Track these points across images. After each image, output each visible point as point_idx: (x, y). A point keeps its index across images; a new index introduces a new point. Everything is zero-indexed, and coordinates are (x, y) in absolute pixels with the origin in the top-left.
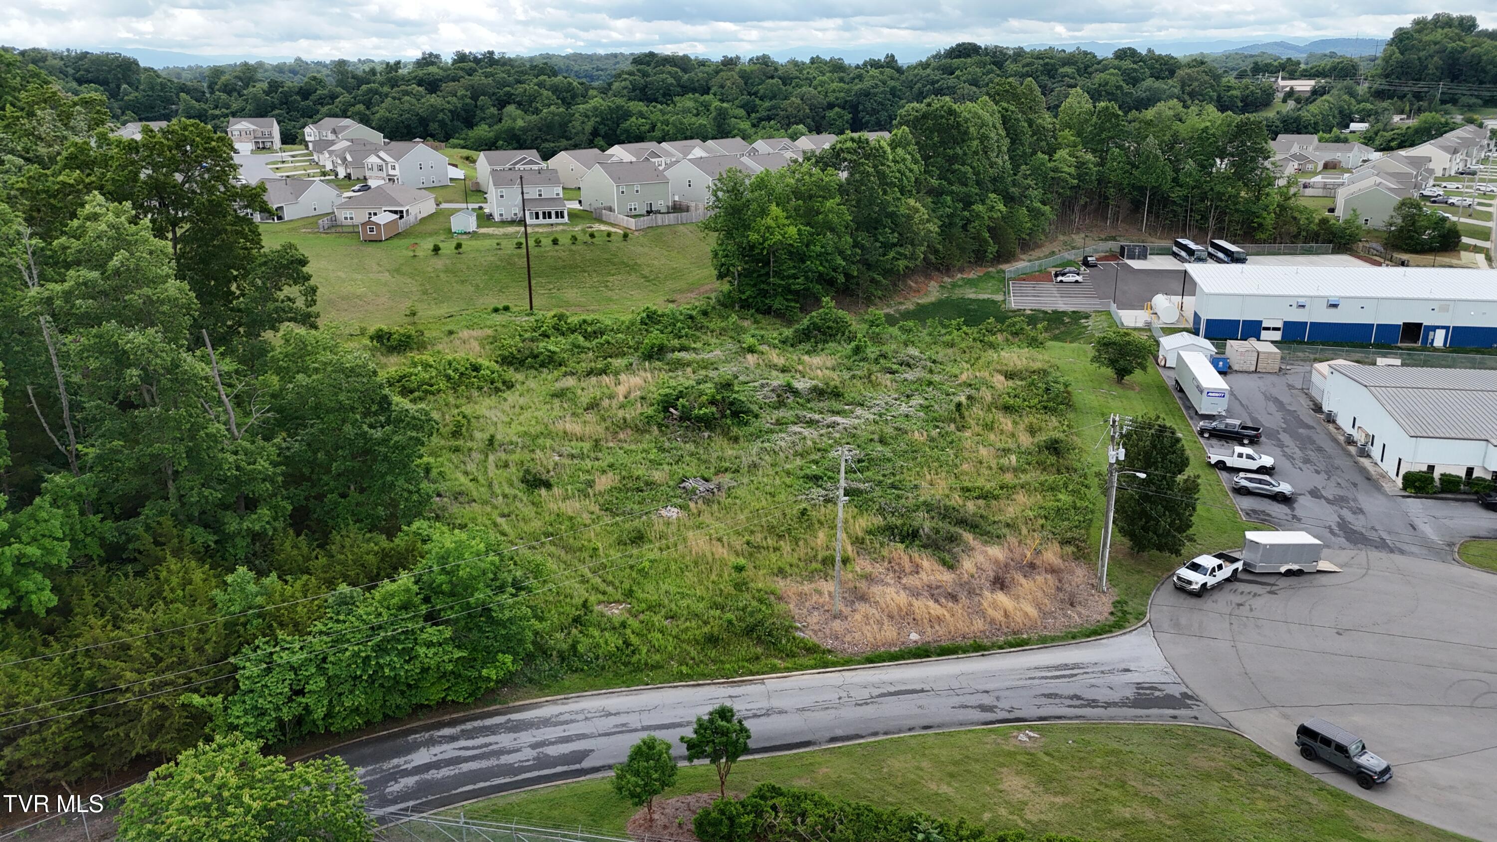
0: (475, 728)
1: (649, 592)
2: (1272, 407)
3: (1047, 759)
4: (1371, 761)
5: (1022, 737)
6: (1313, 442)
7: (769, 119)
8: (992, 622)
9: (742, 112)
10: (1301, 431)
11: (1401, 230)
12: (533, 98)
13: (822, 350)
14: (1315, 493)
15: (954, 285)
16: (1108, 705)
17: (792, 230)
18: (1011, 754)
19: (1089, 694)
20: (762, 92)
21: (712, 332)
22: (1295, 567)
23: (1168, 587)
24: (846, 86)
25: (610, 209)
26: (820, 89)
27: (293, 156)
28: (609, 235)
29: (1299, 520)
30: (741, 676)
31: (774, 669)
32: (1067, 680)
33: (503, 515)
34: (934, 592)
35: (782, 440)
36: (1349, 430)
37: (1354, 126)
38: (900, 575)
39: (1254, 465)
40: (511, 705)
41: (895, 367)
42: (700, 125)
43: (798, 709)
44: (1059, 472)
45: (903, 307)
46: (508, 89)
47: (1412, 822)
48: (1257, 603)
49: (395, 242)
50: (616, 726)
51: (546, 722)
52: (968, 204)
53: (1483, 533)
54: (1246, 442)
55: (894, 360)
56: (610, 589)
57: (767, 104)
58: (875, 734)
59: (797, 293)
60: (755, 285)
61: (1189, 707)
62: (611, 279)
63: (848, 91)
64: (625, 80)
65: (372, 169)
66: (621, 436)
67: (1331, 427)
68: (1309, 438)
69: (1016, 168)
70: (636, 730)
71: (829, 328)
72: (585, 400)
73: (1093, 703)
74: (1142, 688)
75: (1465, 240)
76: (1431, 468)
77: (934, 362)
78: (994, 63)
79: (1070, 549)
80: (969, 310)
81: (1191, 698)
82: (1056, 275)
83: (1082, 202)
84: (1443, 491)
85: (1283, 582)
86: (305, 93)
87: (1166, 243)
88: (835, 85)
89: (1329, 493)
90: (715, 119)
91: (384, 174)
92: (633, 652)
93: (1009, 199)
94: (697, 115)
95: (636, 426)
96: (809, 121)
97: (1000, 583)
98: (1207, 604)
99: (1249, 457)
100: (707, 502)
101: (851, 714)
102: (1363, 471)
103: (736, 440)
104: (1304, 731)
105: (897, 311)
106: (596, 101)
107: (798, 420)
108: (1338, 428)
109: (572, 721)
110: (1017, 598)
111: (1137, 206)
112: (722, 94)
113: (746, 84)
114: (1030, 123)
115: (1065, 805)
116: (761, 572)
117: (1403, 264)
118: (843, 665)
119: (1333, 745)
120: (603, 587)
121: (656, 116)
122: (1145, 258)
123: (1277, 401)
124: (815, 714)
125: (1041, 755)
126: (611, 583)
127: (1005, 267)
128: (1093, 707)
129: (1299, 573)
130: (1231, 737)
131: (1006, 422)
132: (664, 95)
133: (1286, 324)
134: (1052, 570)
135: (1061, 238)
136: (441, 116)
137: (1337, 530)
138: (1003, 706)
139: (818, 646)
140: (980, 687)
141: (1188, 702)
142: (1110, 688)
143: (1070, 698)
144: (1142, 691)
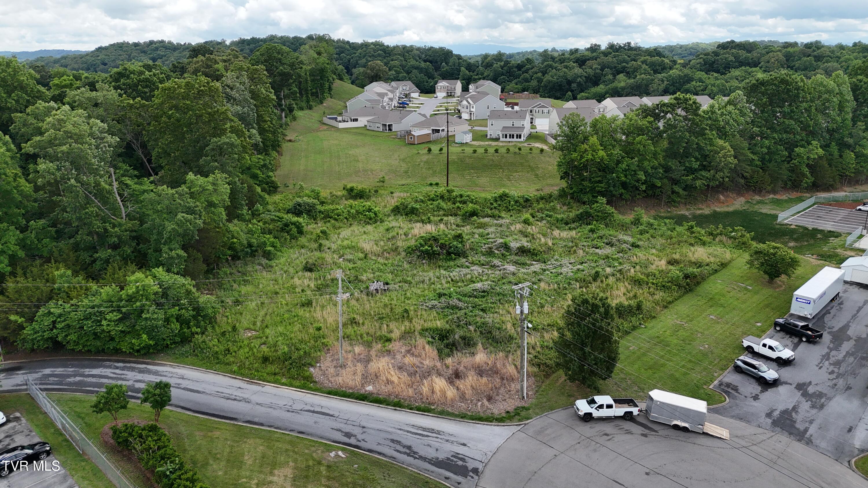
0: (130, 366)
3: (324, 468)
5: (333, 454)
8: (420, 393)
12: (636, 70)
14: (801, 387)
16: (421, 458)
18: (311, 459)
19: (418, 449)
22: (683, 425)
32: (420, 437)
39: (772, 355)
40: (155, 362)
41: (601, 245)
43: (257, 404)
54: (804, 339)
61: (465, 476)
73: (412, 454)
74: (455, 457)
80: (754, 221)
81: (477, 473)
85: (664, 432)
86: (519, 67)
89: (815, 389)
106: (675, 72)
107: (486, 264)
124: (263, 408)
127: (819, 194)
129: (685, 429)
132: (725, 68)
136: (579, 79)
137: (776, 414)
138: (360, 437)
139: (312, 377)
140: (363, 424)
141: (471, 474)
142: (437, 450)
143: (404, 447)
144: (452, 458)
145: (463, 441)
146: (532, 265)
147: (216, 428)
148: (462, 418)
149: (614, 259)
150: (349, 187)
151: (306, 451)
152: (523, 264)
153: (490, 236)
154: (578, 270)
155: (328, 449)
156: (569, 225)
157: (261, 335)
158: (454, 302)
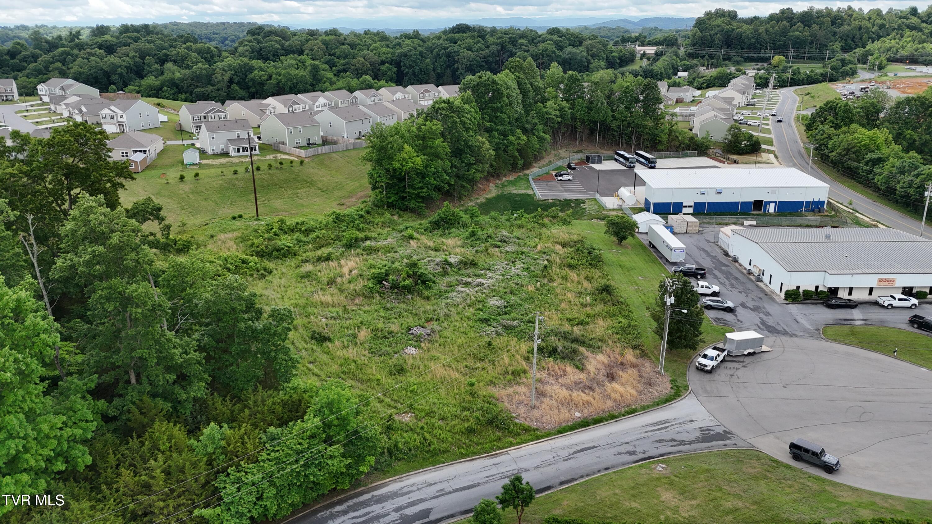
0: (355, 504)
1: (422, 404)
2: (705, 256)
3: (677, 479)
4: (830, 458)
5: (658, 468)
6: (732, 275)
7: (345, 71)
8: (615, 400)
9: (326, 67)
10: (723, 268)
11: (731, 142)
12: (184, 58)
13: (449, 234)
14: (743, 305)
15: (503, 185)
16: (691, 443)
17: (418, 160)
18: (658, 479)
19: (679, 437)
20: (338, 54)
21: (377, 224)
22: (752, 351)
23: (693, 369)
24: (391, 50)
25: (283, 143)
26: (374, 52)
27: (32, 106)
28: (291, 162)
29: (741, 322)
30: (495, 451)
31: (511, 445)
32: (664, 430)
33: (310, 362)
34: (578, 385)
35: (455, 297)
36: (748, 267)
37: (680, 74)
38: (557, 377)
39: (709, 292)
40: (370, 486)
41: (499, 243)
42: (302, 76)
43: (535, 468)
44: (614, 305)
45: (479, 201)
46: (164, 51)
47: (857, 489)
48: (740, 373)
49: (148, 172)
50: (438, 491)
51: (395, 495)
52: (505, 136)
53: (831, 322)
54: (699, 277)
55: (497, 239)
56: (399, 406)
57: (342, 61)
58: (582, 477)
59: (422, 197)
60: (397, 194)
61: (729, 438)
62: (299, 191)
63: (393, 54)
64: (246, 45)
65: (105, 118)
66: (357, 301)
67: (737, 264)
68: (729, 272)
69: (527, 112)
70: (450, 493)
71: (450, 219)
72: (325, 279)
73: (682, 443)
74: (703, 430)
75: (763, 146)
76: (798, 287)
77: (519, 238)
78: (480, 36)
79: (638, 352)
80: (516, 201)
81: (729, 433)
82: (556, 176)
83: (563, 131)
84: (805, 299)
85: (748, 360)
86: (12, 54)
87: (610, 153)
88: (384, 49)
89: (751, 304)
90: (311, 72)
91: (115, 121)
92: (430, 445)
93: (525, 131)
94: (297, 69)
95: (364, 294)
96: (370, 72)
97: (611, 377)
98: (715, 376)
99: (707, 287)
100: (430, 341)
101: (564, 466)
102: (762, 290)
103: (428, 298)
104: (793, 446)
105: (476, 203)
106: (230, 60)
107: (460, 282)
108: (741, 265)
109: (411, 492)
110: (622, 384)
111: (592, 132)
112: (312, 55)
113: (327, 48)
114: (531, 84)
115: (698, 506)
116: (481, 384)
117: (735, 162)
118: (547, 437)
119: (810, 452)
120: (393, 403)
121: (271, 70)
122: (601, 162)
123: (704, 250)
124: (545, 468)
125: (673, 477)
126: (397, 401)
127: (527, 172)
128: (684, 445)
129: (754, 354)
130: (757, 453)
131: (573, 275)
133: (695, 203)
134: (634, 366)
135: (553, 152)
136: (119, 70)
138: (639, 450)
139: (528, 427)
140: (621, 441)
141: (728, 435)
142: (688, 432)
143: (670, 441)
145: (687, 420)
157: (422, 414)
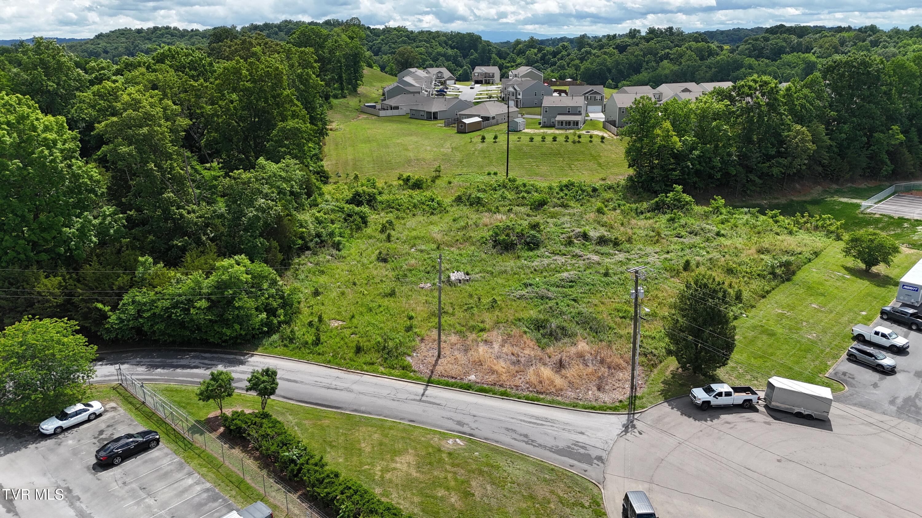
5: (451, 441)
16: (540, 446)
19: (537, 437)
22: (806, 412)
30: (353, 369)
31: (375, 371)
32: (535, 426)
39: (886, 343)
40: (243, 352)
49: (473, 134)
58: (378, 414)
73: (530, 442)
74: (575, 445)
81: (601, 460)
91: (514, 98)
99: (884, 335)
101: (384, 403)
107: (568, 253)
109: (257, 366)
118: (412, 379)
124: (365, 397)
132: (775, 54)
137: (899, 401)
138: (473, 425)
139: (411, 367)
140: (475, 413)
141: (595, 461)
142: (555, 438)
143: (521, 435)
144: (573, 446)
145: (580, 430)
146: (615, 254)
147: (325, 417)
148: (574, 407)
149: (700, 248)
150: (405, 176)
151: (423, 439)
152: (606, 254)
153: (565, 226)
154: (666, 259)
155: (444, 436)
156: (644, 215)
157: (350, 325)
158: (542, 291)
